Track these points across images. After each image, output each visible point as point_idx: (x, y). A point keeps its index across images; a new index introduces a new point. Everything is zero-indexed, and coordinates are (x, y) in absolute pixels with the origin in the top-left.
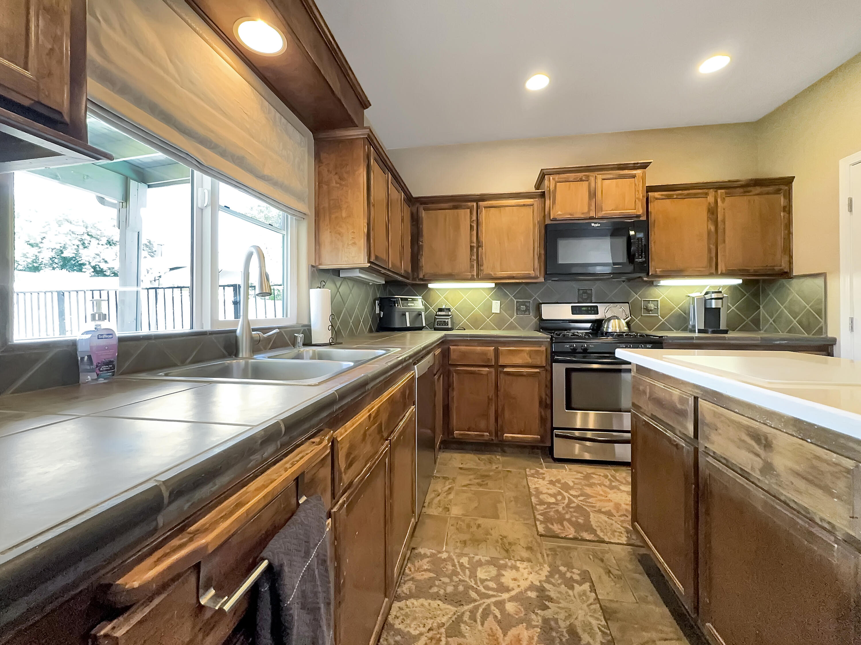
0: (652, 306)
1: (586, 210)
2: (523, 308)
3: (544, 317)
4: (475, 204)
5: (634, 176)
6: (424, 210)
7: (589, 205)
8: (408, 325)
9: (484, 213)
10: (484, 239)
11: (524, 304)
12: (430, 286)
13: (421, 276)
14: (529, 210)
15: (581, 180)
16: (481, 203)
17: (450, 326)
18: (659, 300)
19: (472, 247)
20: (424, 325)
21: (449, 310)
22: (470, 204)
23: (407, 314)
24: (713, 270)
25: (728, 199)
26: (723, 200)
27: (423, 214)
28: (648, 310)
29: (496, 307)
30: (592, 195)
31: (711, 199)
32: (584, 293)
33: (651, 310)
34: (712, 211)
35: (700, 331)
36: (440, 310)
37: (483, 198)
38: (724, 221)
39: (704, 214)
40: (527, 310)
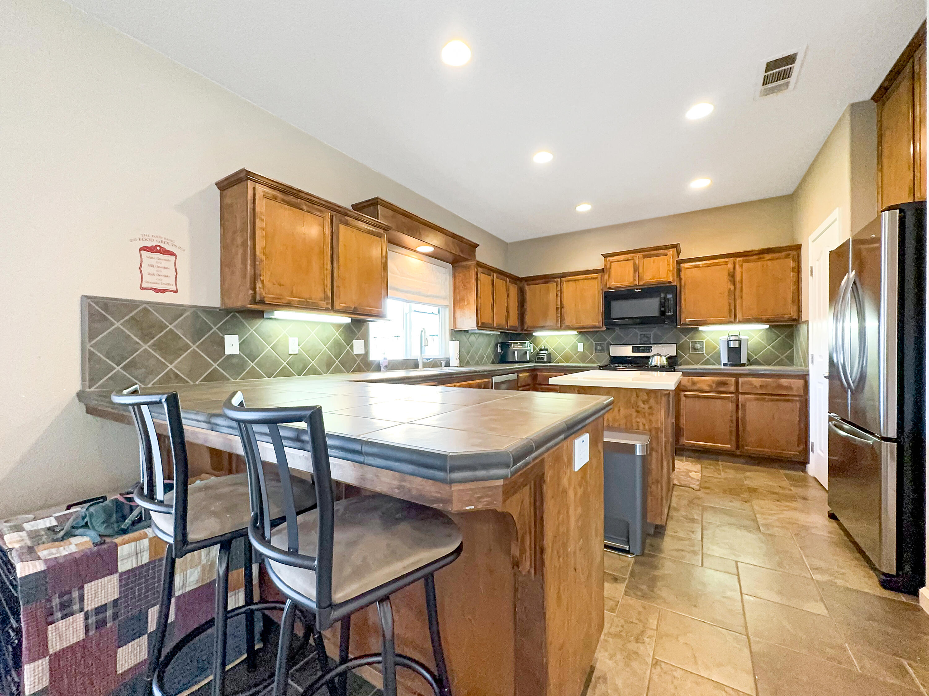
0: (698, 346)
1: (632, 280)
2: (599, 347)
3: (611, 355)
4: (559, 280)
5: (666, 255)
6: (528, 285)
7: (634, 276)
8: (516, 359)
9: (565, 285)
10: (565, 303)
11: (600, 345)
12: (534, 334)
13: (525, 328)
14: (595, 282)
15: (628, 260)
16: (563, 279)
17: (545, 360)
18: (704, 341)
19: (557, 308)
20: (528, 359)
21: (547, 350)
22: (556, 280)
23: (516, 352)
24: (732, 320)
25: (745, 265)
26: (741, 266)
27: (527, 288)
28: (695, 349)
29: (581, 347)
30: (636, 269)
31: (730, 266)
32: (644, 337)
33: (697, 349)
34: (732, 276)
35: (725, 365)
36: (541, 350)
37: (565, 275)
38: (741, 282)
39: (725, 277)
40: (602, 350)
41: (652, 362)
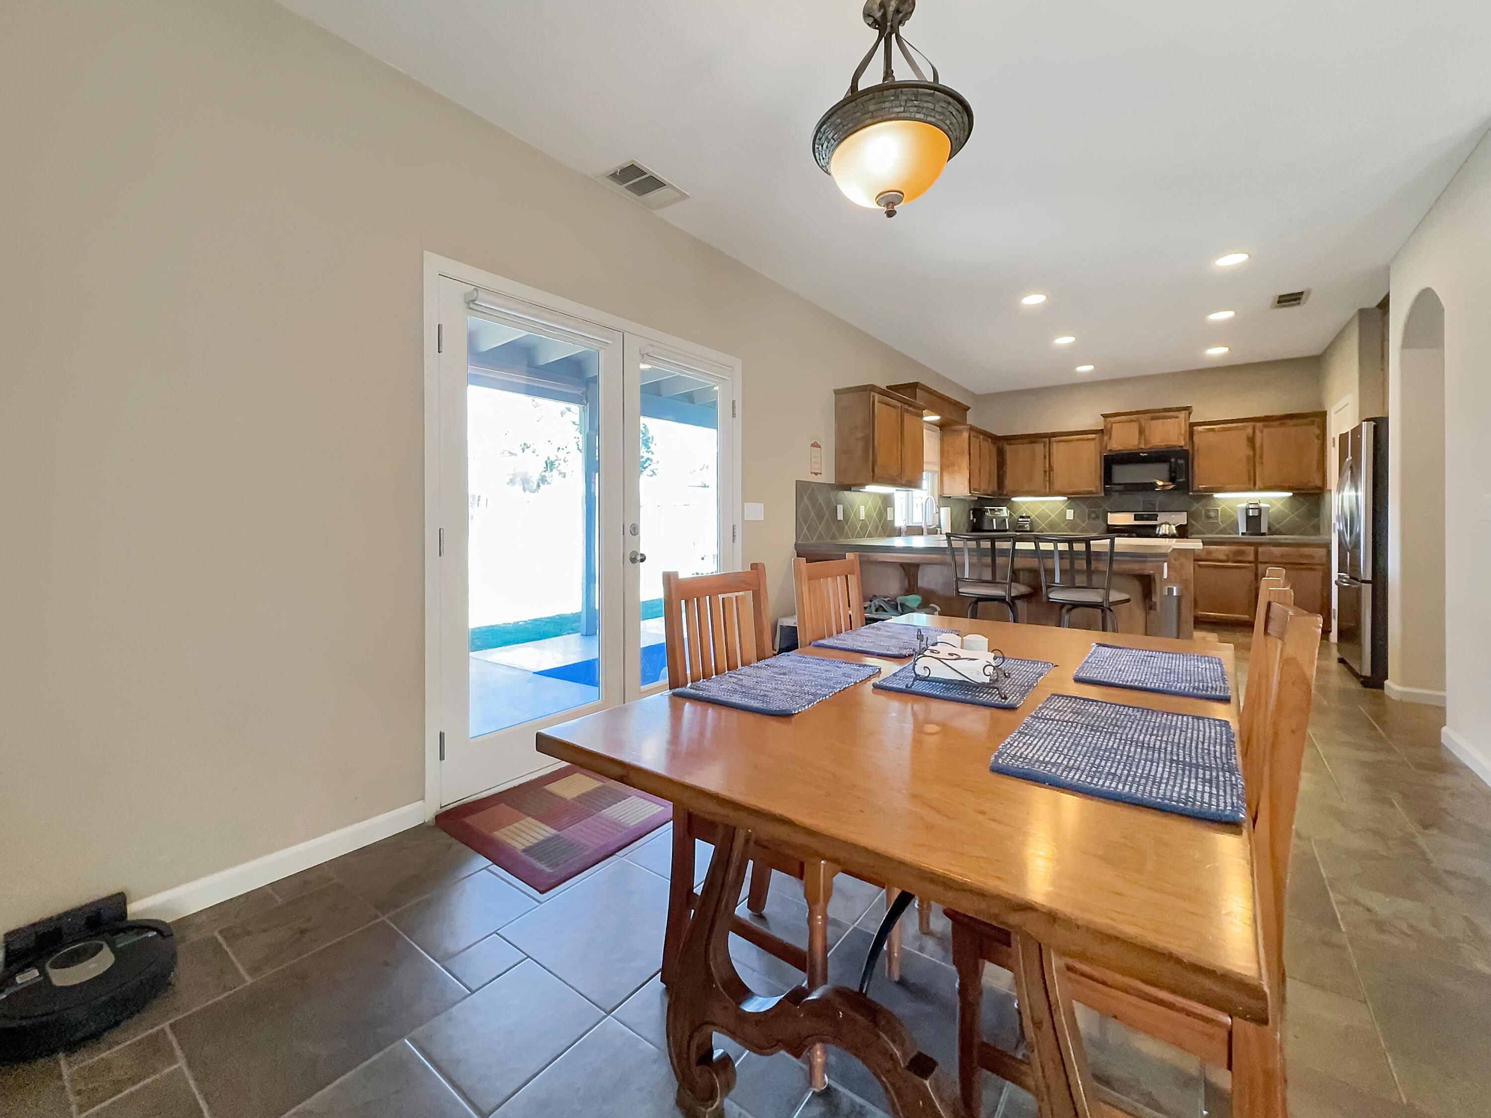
0: (1212, 514)
1: (1136, 442)
2: (1093, 515)
3: (1109, 523)
4: (1047, 440)
5: (1177, 417)
6: (1007, 444)
7: (1140, 439)
8: (995, 528)
9: (1055, 446)
10: (1055, 465)
11: (1094, 512)
12: (1013, 499)
13: (1005, 493)
14: (1092, 443)
15: (1132, 421)
16: (1053, 439)
17: (1028, 529)
18: (1219, 509)
19: (1045, 472)
21: (1029, 517)
22: (1044, 440)
23: (994, 520)
24: (1252, 488)
25: (1266, 431)
26: (1262, 432)
27: (1007, 448)
28: (1209, 517)
29: (1070, 514)
30: (1141, 432)
31: (1250, 431)
32: (1148, 503)
33: (1211, 518)
34: (1251, 441)
35: (1243, 534)
36: (1021, 517)
37: (1054, 435)
38: (1262, 447)
39: (1245, 443)
40: (1097, 517)
41: (1159, 531)
